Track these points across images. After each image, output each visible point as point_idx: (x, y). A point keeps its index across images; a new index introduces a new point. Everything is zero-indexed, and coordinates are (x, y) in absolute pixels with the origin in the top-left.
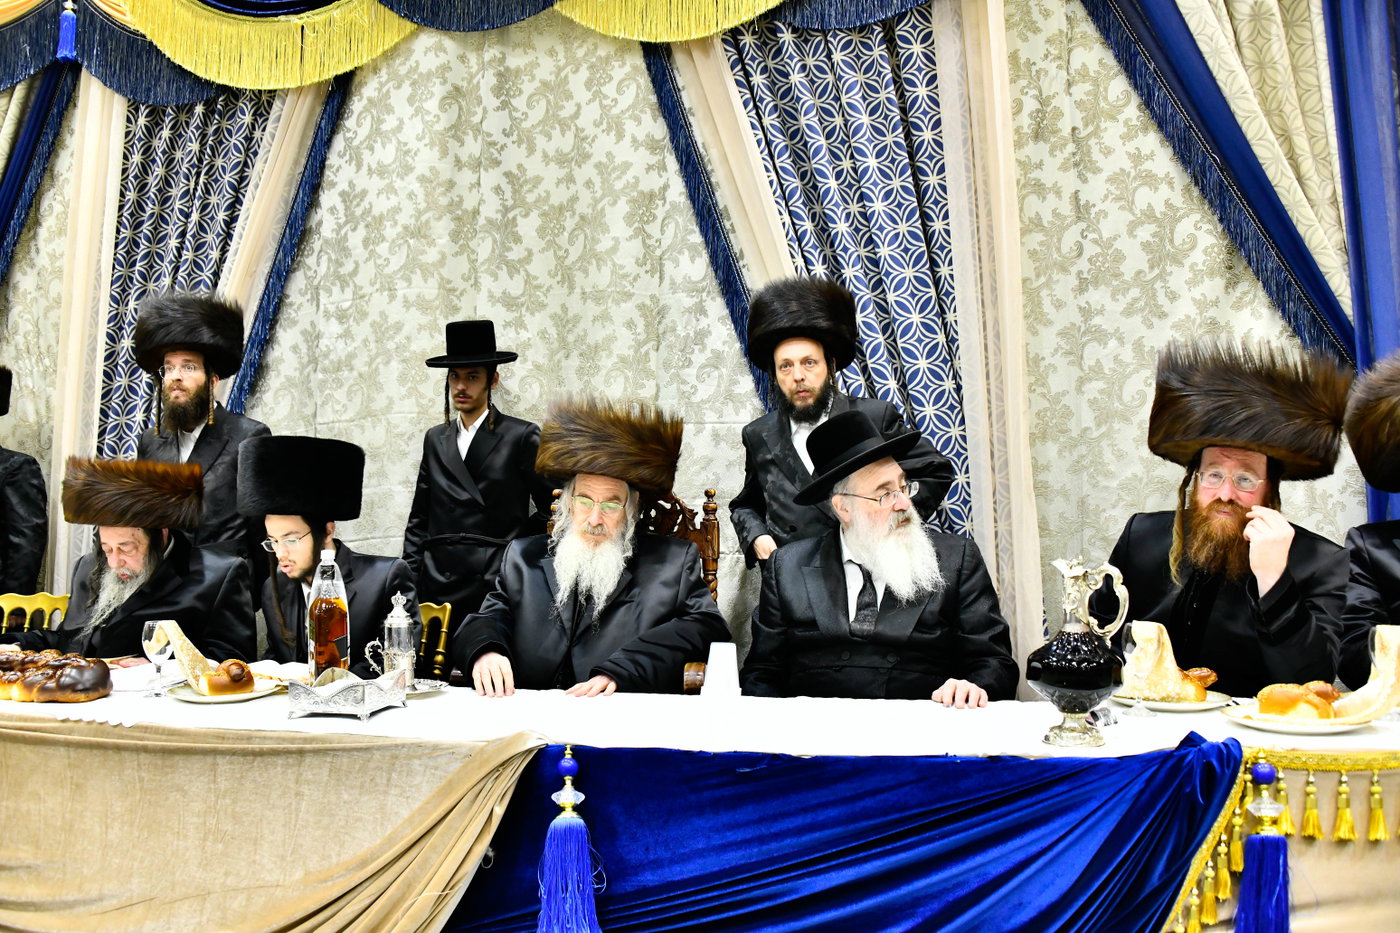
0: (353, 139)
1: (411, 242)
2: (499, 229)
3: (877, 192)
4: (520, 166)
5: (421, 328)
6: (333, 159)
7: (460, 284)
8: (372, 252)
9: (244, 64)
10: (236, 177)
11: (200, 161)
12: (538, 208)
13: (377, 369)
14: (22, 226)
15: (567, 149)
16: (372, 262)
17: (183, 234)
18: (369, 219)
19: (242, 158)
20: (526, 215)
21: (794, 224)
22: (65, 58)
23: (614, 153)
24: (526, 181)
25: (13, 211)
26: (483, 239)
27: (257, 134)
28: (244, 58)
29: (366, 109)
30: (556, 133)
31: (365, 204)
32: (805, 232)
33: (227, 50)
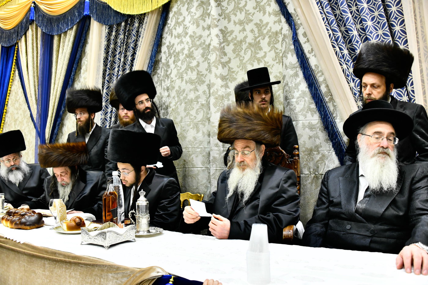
0: (170, 27)
1: (187, 59)
2: (218, 50)
3: (368, 18)
4: (225, 27)
5: (191, 90)
6: (165, 35)
7: (204, 72)
8: (176, 65)
9: (135, 7)
10: (134, 45)
11: (124, 41)
12: (233, 42)
13: (178, 107)
14: (76, 69)
15: (242, 19)
16: (176, 69)
17: (119, 67)
18: (175, 54)
19: (136, 38)
20: (228, 45)
21: (334, 34)
22: (86, 15)
23: (263, 20)
24: (228, 33)
25: (73, 65)
26: (212, 54)
27: (140, 30)
28: (135, 4)
29: (174, 16)
30: (238, 13)
31: (174, 49)
32: (339, 37)
33: (129, 3)
